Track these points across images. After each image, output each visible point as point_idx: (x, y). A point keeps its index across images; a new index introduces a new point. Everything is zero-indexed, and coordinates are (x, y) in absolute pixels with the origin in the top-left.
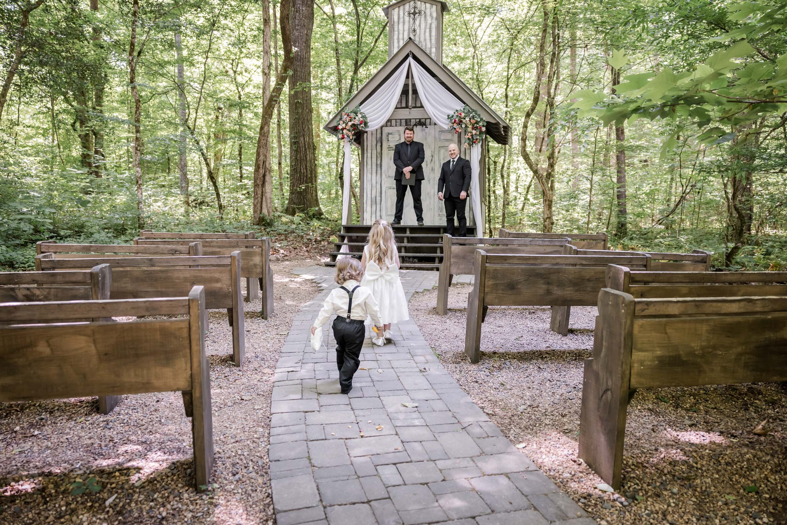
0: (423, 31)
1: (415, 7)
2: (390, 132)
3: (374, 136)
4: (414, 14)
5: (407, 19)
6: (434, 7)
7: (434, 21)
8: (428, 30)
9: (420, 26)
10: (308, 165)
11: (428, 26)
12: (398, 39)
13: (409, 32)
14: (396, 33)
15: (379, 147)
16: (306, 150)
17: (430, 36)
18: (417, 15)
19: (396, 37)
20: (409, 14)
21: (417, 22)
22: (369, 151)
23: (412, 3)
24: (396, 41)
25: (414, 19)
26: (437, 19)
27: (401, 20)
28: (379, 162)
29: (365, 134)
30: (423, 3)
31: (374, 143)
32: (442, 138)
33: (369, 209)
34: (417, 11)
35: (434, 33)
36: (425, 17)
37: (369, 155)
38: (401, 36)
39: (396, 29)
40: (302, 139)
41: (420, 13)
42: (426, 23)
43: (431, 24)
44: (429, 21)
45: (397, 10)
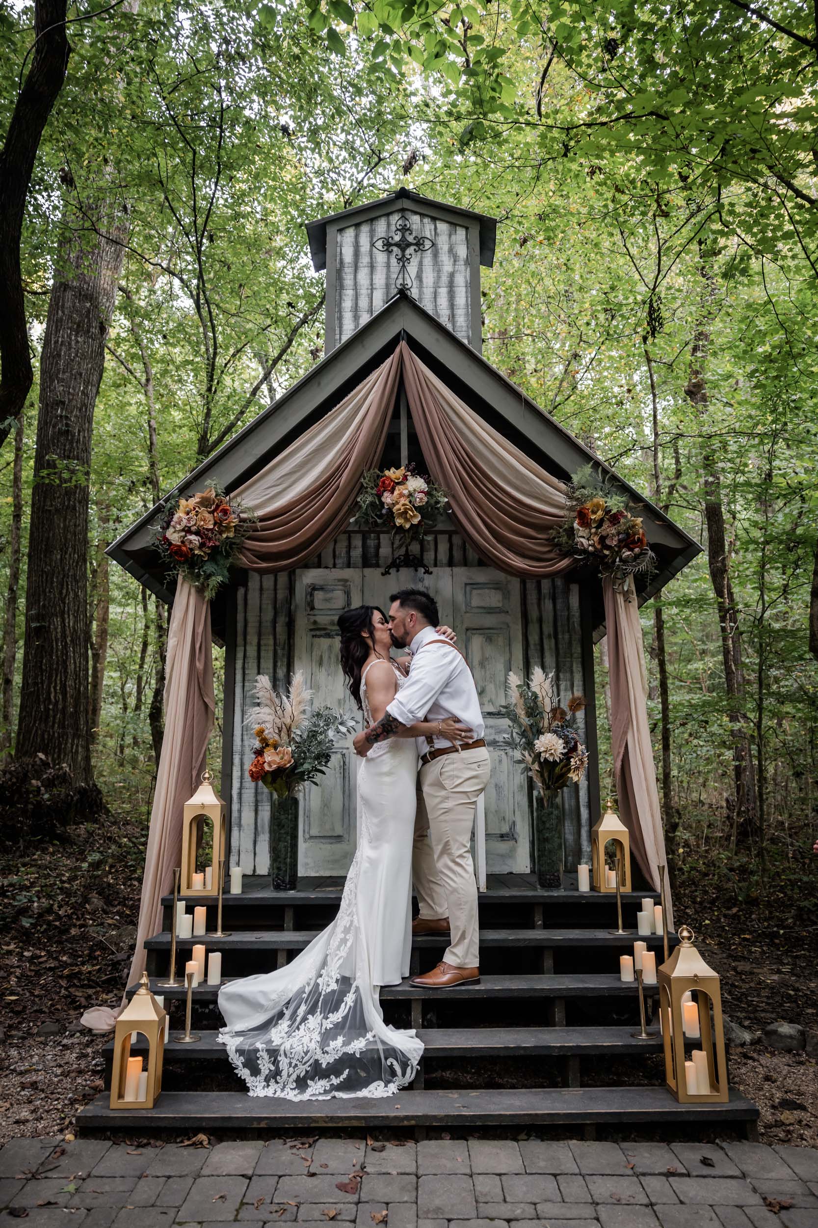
0: (428, 292)
1: (404, 229)
2: (319, 582)
3: (268, 595)
4: (403, 245)
5: (381, 258)
6: (461, 233)
7: (461, 266)
8: (443, 291)
9: (419, 277)
10: (70, 683)
11: (445, 279)
12: (356, 309)
13: (387, 293)
14: (349, 293)
15: (280, 629)
16: (65, 647)
17: (452, 306)
18: (410, 250)
19: (347, 304)
20: (388, 245)
21: (412, 269)
22: (253, 639)
23: (395, 218)
24: (348, 317)
25: (403, 261)
26: (467, 262)
27: (365, 260)
28: (281, 673)
29: (241, 592)
30: (426, 220)
31: (268, 615)
32: (475, 602)
33: (248, 817)
34: (410, 239)
35: (461, 299)
36: (436, 255)
37: (252, 651)
38: (363, 303)
39: (348, 281)
40: (57, 621)
41: (419, 244)
42: (438, 271)
43: (452, 275)
44: (447, 267)
45: (350, 233)
